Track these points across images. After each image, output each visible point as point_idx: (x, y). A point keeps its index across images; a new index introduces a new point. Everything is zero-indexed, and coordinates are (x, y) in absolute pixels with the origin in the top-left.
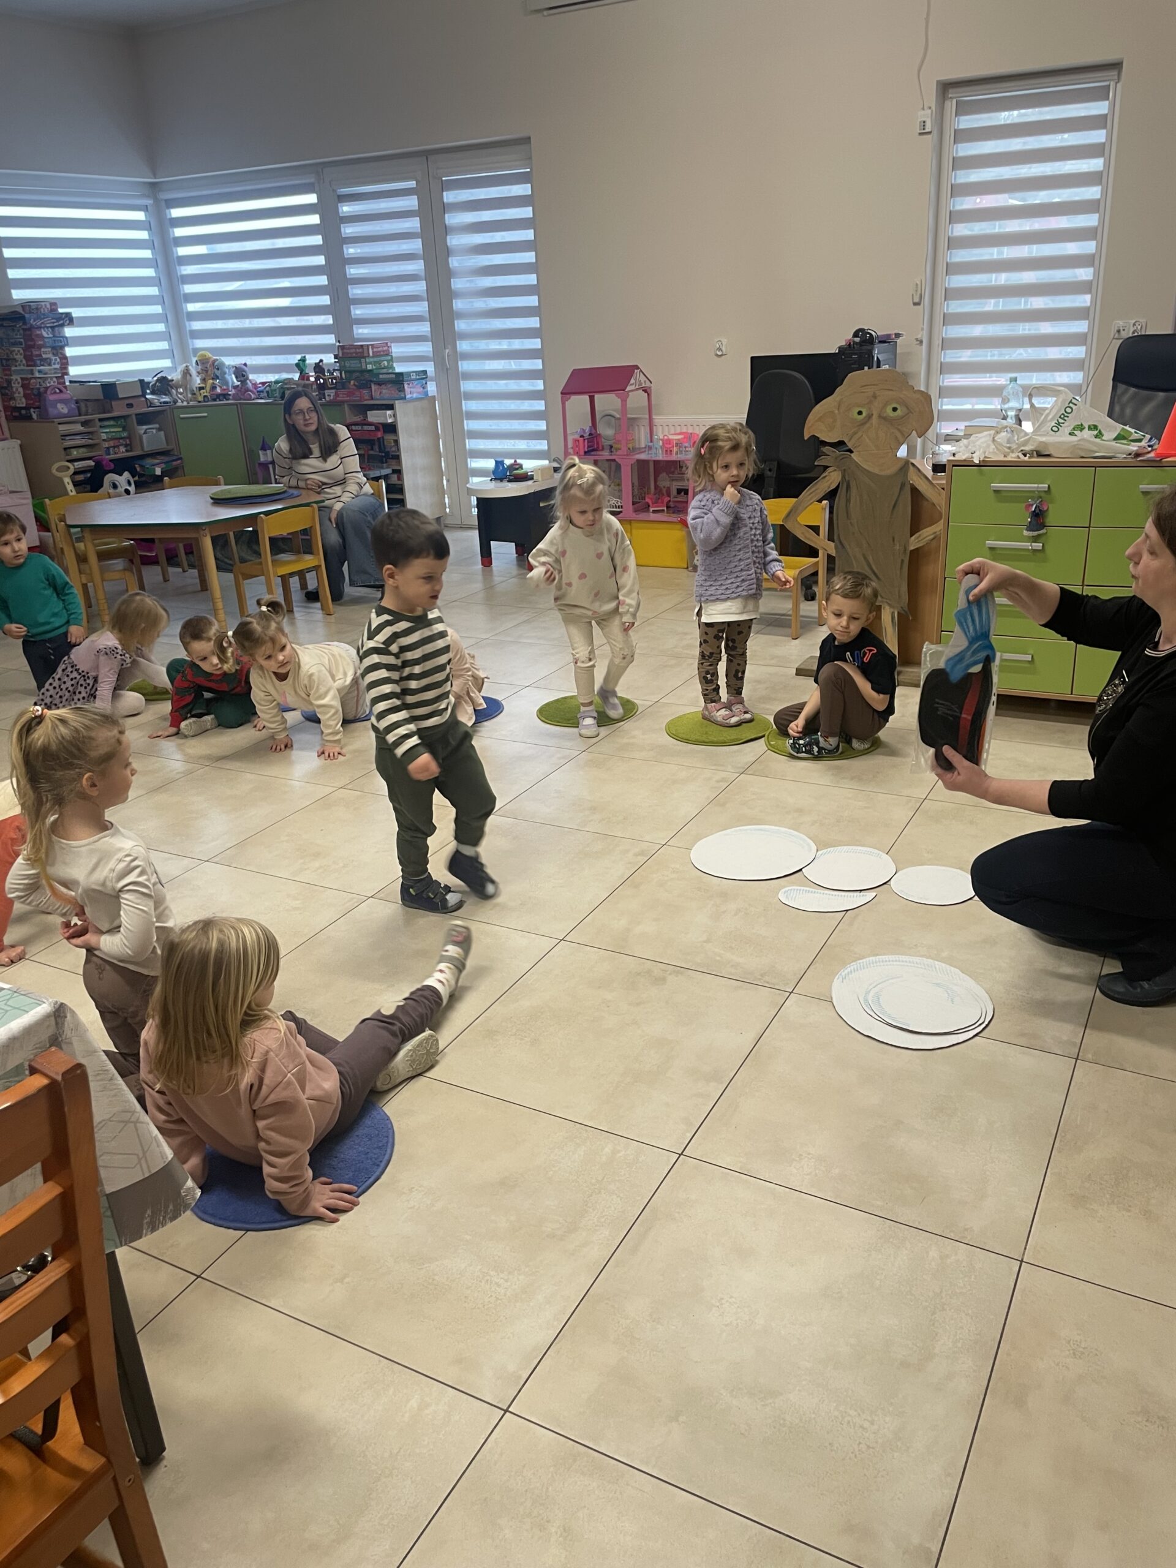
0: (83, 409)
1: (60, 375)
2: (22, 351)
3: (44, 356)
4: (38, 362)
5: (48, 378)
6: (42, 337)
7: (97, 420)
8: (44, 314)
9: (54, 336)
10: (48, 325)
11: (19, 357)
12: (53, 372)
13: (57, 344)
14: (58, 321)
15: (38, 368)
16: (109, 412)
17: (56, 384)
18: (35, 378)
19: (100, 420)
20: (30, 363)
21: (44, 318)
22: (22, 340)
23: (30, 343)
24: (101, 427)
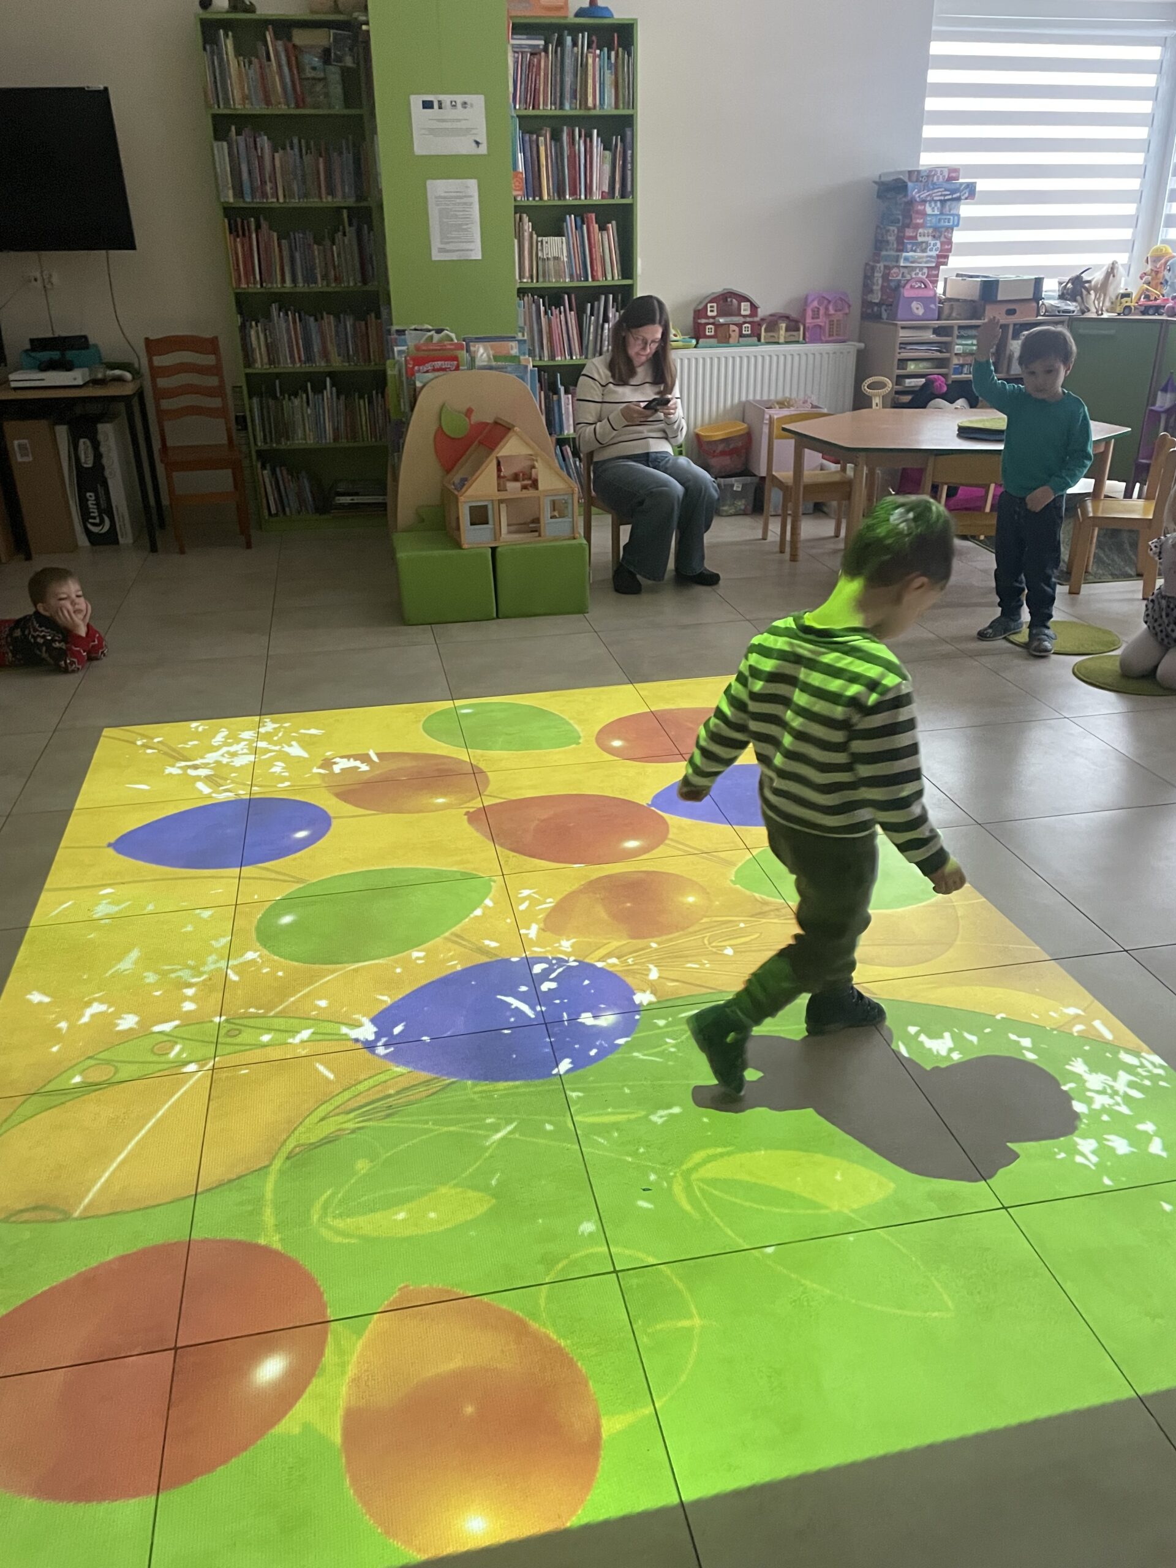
0: (946, 311)
1: (934, 265)
2: (896, 232)
3: (920, 239)
4: (909, 246)
5: (916, 267)
6: (924, 214)
7: (956, 328)
8: (935, 184)
9: (942, 213)
10: (936, 198)
11: (892, 239)
12: (925, 260)
13: (942, 224)
14: (951, 194)
15: (905, 254)
16: (979, 319)
17: (924, 277)
18: (899, 267)
19: (960, 327)
20: (901, 248)
21: (934, 189)
22: (900, 217)
23: (907, 221)
24: (960, 337)
